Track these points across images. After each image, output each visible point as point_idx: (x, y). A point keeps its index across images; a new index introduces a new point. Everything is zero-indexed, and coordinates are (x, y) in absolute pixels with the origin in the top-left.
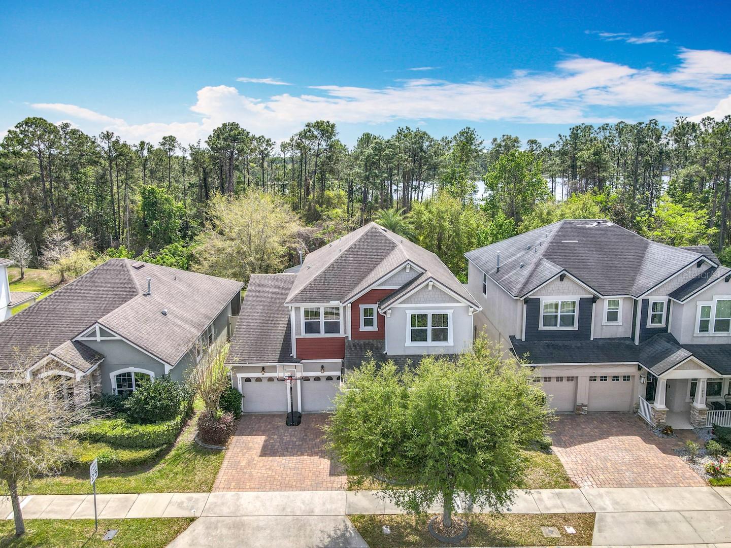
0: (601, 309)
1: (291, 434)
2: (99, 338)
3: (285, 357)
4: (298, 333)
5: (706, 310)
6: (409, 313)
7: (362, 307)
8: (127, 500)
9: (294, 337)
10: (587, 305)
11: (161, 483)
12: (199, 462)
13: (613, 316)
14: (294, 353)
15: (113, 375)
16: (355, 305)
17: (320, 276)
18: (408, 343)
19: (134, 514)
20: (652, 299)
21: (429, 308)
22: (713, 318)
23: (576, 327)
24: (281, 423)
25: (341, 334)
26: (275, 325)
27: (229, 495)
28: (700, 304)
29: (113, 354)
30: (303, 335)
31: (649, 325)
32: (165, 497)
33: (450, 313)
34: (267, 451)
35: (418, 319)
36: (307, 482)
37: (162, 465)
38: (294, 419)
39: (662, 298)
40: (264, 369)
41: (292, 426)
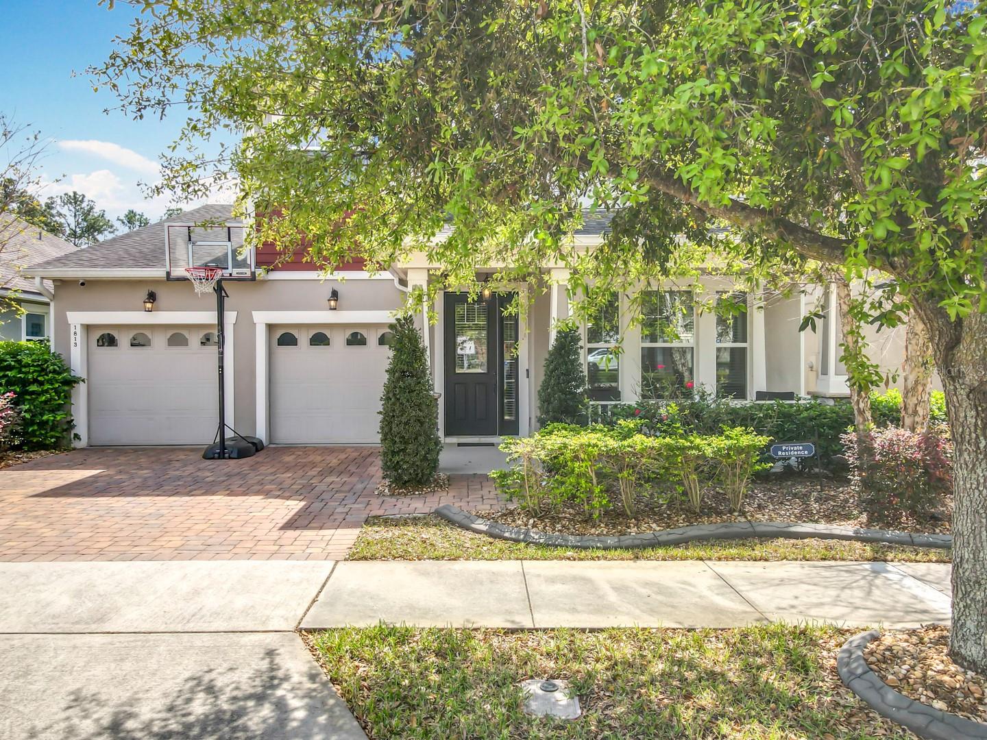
40: (152, 297)
41: (219, 458)
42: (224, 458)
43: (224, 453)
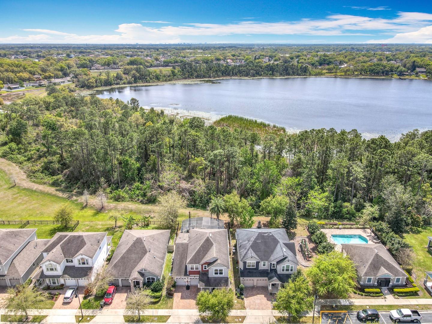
0: (261, 264)
1: (187, 292)
2: (144, 271)
3: (186, 274)
4: (189, 269)
5: (283, 267)
6: (214, 269)
7: (204, 265)
8: (156, 311)
9: (188, 270)
10: (258, 263)
11: (162, 306)
12: (168, 300)
13: (264, 265)
14: (188, 274)
15: (146, 278)
16: (202, 265)
17: (194, 255)
18: (214, 274)
19: (159, 314)
20: (273, 263)
21: (219, 268)
22: (285, 269)
23: (255, 267)
24: (185, 289)
25: (199, 270)
26: (183, 263)
27: (176, 310)
28: (282, 266)
29: (146, 274)
30: (190, 270)
31: (272, 268)
32: (164, 310)
33: (223, 269)
34: (182, 298)
35: (216, 270)
36: (191, 307)
37: (161, 302)
38: (188, 287)
39: (275, 263)
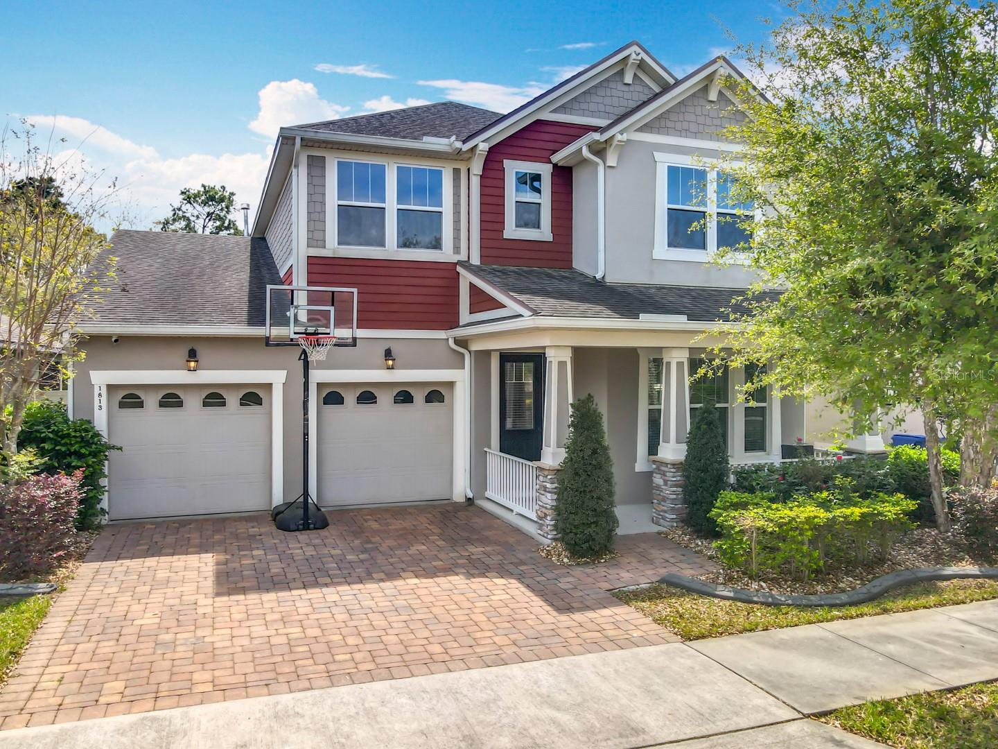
25: (445, 254)
40: (192, 354)
41: (303, 530)
42: (309, 529)
43: (309, 524)
